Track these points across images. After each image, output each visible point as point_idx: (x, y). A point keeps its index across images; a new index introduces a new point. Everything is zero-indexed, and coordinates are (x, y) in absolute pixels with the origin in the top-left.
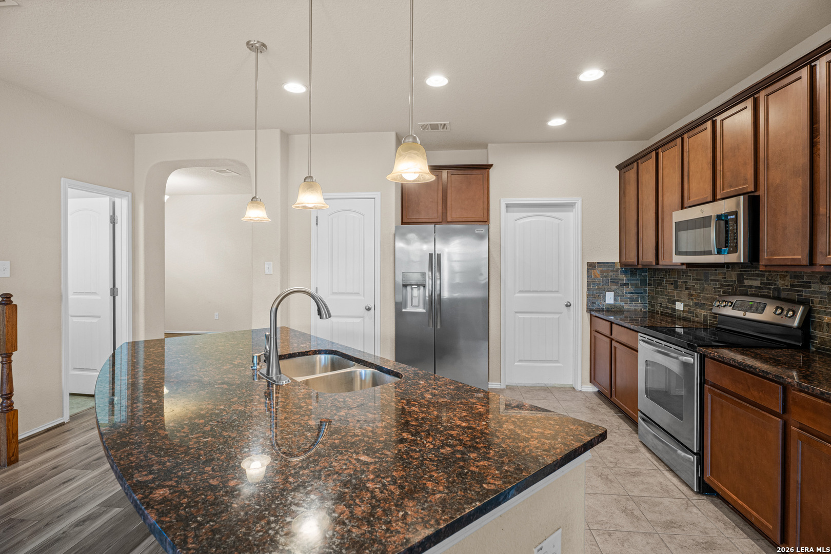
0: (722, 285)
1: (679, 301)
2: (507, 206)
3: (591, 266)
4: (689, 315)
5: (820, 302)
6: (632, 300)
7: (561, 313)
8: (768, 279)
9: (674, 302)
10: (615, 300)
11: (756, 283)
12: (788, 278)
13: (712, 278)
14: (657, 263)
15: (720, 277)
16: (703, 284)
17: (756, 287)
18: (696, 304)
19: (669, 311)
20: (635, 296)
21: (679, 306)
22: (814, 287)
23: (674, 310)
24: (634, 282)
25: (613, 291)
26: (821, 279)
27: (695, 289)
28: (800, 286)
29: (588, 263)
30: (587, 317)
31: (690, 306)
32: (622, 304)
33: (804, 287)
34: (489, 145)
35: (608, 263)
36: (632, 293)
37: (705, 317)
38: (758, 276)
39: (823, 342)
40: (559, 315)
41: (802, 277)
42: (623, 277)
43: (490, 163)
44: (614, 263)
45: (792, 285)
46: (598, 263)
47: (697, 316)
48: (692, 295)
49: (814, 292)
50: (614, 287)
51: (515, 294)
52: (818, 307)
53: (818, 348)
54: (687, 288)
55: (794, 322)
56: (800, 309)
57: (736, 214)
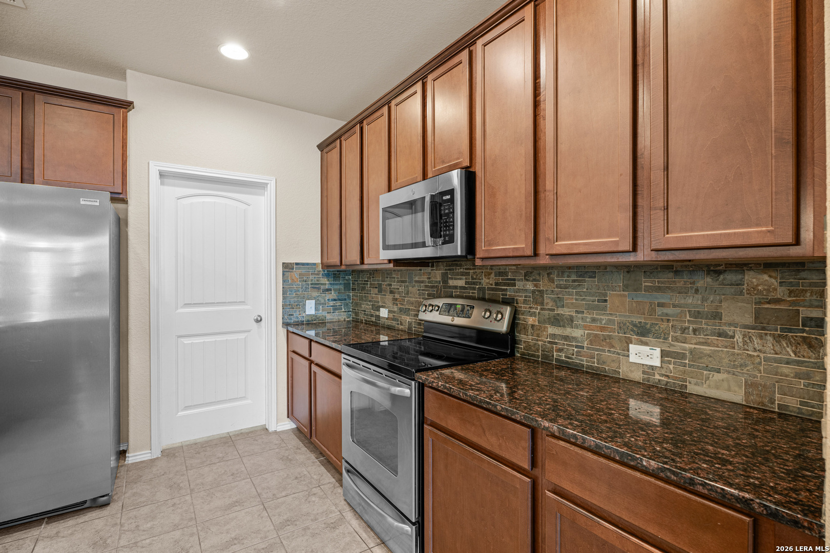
0: (426, 286)
1: (383, 307)
2: (162, 175)
3: (287, 267)
4: (394, 323)
5: (525, 302)
6: (335, 309)
7: (249, 331)
8: (473, 278)
9: (378, 309)
10: (316, 309)
11: (461, 283)
12: (492, 275)
13: (417, 279)
14: (362, 262)
15: (424, 278)
16: (407, 286)
17: (462, 288)
18: (401, 310)
19: (373, 319)
20: (338, 303)
21: (384, 313)
22: (519, 285)
23: (378, 317)
24: (336, 287)
25: (315, 298)
26: (525, 276)
27: (399, 293)
28: (505, 284)
29: (283, 263)
30: (283, 332)
31: (394, 312)
32: (325, 314)
33: (508, 285)
34: (129, 72)
35: (308, 264)
36: (335, 300)
37: (410, 324)
38: (463, 274)
39: (528, 347)
40: (246, 334)
41: (506, 274)
42: (325, 280)
43: (130, 99)
44: (315, 264)
45: (497, 284)
46: (297, 264)
47: (401, 324)
48: (396, 300)
49: (519, 291)
50: (315, 294)
51: (177, 308)
52: (522, 307)
53: (523, 354)
54: (391, 292)
55: (503, 327)
56: (507, 311)
57: (451, 192)
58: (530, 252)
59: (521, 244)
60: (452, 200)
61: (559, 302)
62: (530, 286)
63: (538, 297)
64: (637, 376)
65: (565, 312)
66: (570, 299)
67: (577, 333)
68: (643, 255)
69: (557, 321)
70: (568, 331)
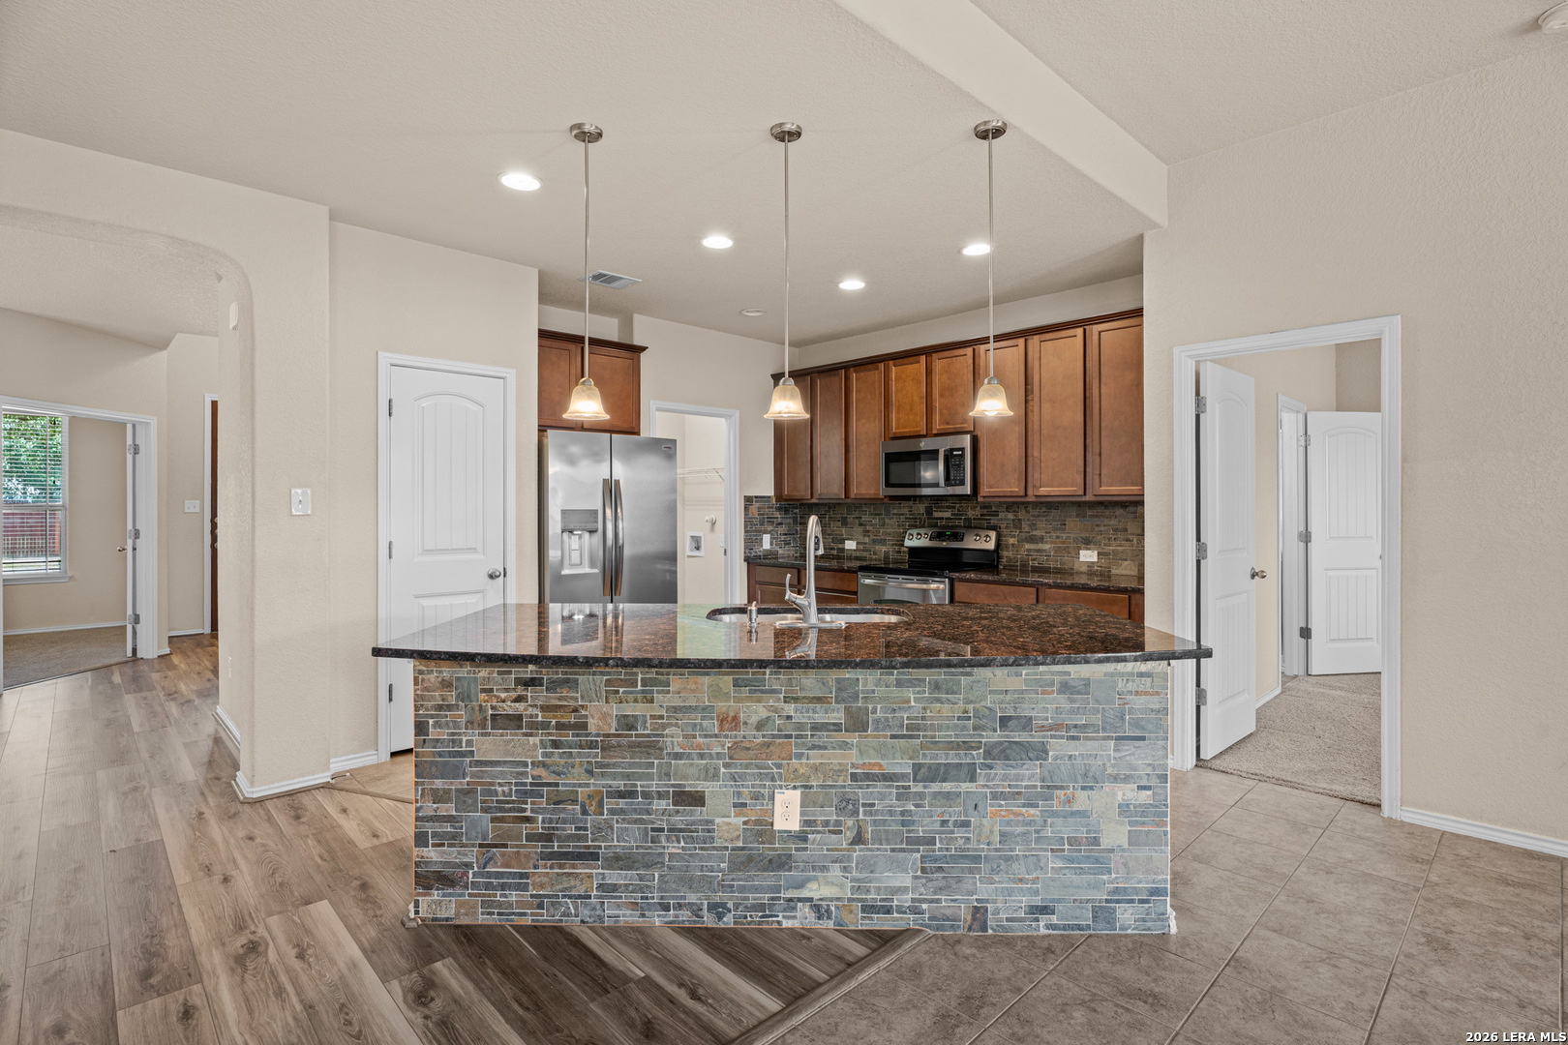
0: (907, 518)
1: (848, 539)
3: (748, 500)
4: (865, 554)
5: (1006, 527)
6: (787, 543)
8: (959, 511)
9: (842, 541)
10: (771, 544)
12: (978, 508)
13: (895, 511)
14: (846, 497)
15: (906, 511)
16: (883, 519)
17: (947, 519)
18: (874, 541)
19: (835, 552)
20: (788, 538)
21: (849, 545)
22: (1002, 515)
23: (843, 550)
24: (788, 521)
25: (769, 532)
26: (1007, 508)
27: (872, 525)
28: (989, 515)
29: (745, 497)
30: (745, 565)
31: (866, 543)
32: (777, 548)
33: (993, 515)
34: (635, 316)
35: (764, 497)
36: (786, 534)
37: (887, 553)
38: (948, 507)
39: (1009, 560)
41: (990, 507)
42: (777, 514)
43: (643, 344)
44: (769, 497)
45: (981, 515)
46: (756, 497)
47: (875, 554)
48: (869, 531)
49: (1002, 519)
50: (770, 528)
52: (1005, 531)
53: (1005, 566)
54: (861, 525)
55: (991, 545)
56: (993, 534)
57: (962, 449)
58: (1022, 493)
59: (1014, 488)
60: (962, 456)
61: (1033, 526)
62: (1011, 516)
63: (1017, 524)
64: (1084, 569)
65: (1038, 533)
66: (1042, 524)
67: (1046, 547)
68: (1089, 498)
69: (1032, 540)
70: (1040, 546)
